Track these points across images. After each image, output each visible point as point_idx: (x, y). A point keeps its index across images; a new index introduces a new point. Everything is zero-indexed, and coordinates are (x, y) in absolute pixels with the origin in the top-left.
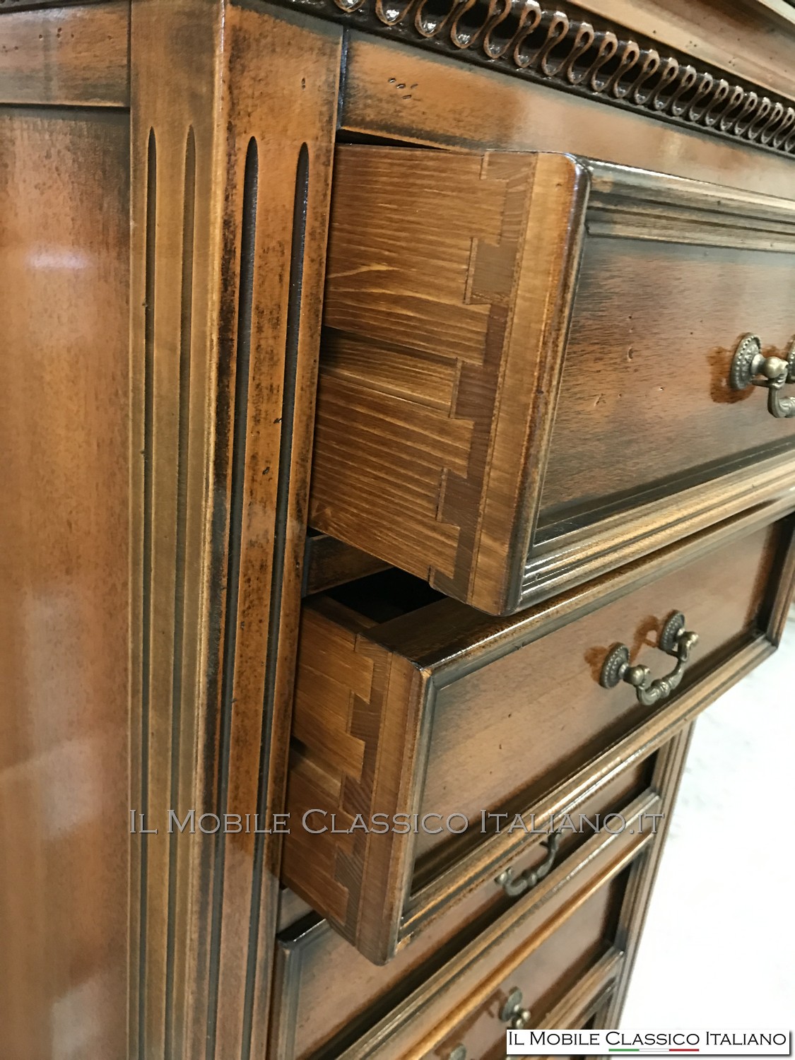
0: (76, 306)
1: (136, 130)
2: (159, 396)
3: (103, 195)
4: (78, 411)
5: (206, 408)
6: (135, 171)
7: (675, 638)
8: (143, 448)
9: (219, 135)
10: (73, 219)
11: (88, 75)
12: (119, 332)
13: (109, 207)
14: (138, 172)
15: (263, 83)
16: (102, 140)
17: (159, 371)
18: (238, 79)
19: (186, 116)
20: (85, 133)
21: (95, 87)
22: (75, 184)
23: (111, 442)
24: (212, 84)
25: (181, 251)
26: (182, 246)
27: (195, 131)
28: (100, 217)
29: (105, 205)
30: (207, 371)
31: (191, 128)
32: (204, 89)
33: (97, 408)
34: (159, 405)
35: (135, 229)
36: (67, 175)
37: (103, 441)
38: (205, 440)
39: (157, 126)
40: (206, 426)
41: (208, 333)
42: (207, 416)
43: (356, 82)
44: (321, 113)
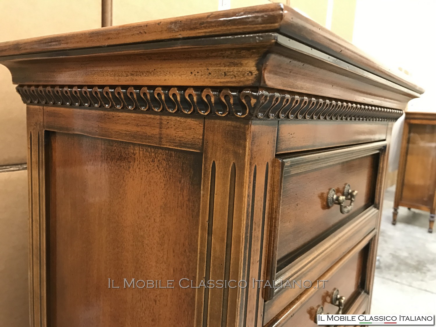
0: (165, 216)
1: (205, 161)
2: (214, 256)
3: (181, 178)
4: (163, 256)
5: (240, 264)
6: (204, 174)
7: (337, 299)
8: (205, 276)
9: (247, 166)
10: (165, 184)
11: (182, 139)
12: (188, 228)
13: (184, 182)
14: (206, 175)
15: (259, 146)
16: (182, 159)
17: (215, 248)
18: (253, 147)
19: (232, 159)
20: (173, 156)
21: (185, 144)
22: (167, 173)
23: (181, 269)
24: (245, 150)
25: (228, 205)
26: (228, 203)
27: (236, 165)
28: (180, 185)
29: (182, 181)
30: (241, 250)
31: (234, 164)
32: (241, 152)
33: (174, 256)
34: (214, 261)
35: (203, 195)
36: (163, 169)
37: (177, 269)
38: (239, 276)
39: (217, 160)
40: (239, 270)
41: (242, 236)
42: (240, 267)
43: (281, 137)
44: (272, 151)
